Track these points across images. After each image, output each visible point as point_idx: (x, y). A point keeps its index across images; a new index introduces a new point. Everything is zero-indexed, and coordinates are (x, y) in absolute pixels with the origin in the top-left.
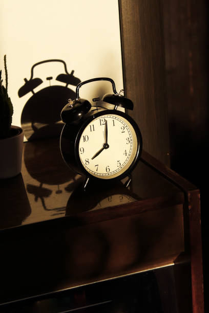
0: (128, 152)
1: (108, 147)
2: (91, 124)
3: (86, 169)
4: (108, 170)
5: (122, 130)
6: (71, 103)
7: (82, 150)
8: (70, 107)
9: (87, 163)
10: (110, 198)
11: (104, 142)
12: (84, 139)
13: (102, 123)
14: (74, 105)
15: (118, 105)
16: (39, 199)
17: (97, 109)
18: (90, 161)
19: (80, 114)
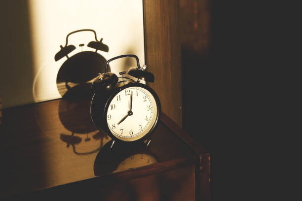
0: (148, 118)
1: (132, 114)
2: (118, 95)
3: (112, 132)
4: (131, 133)
5: (144, 99)
6: (101, 76)
7: (109, 117)
8: (100, 80)
9: (114, 128)
10: (132, 156)
11: (128, 109)
12: (112, 107)
13: (127, 93)
14: (103, 78)
15: (141, 79)
16: (71, 146)
17: (123, 81)
18: (117, 125)
19: (108, 87)
